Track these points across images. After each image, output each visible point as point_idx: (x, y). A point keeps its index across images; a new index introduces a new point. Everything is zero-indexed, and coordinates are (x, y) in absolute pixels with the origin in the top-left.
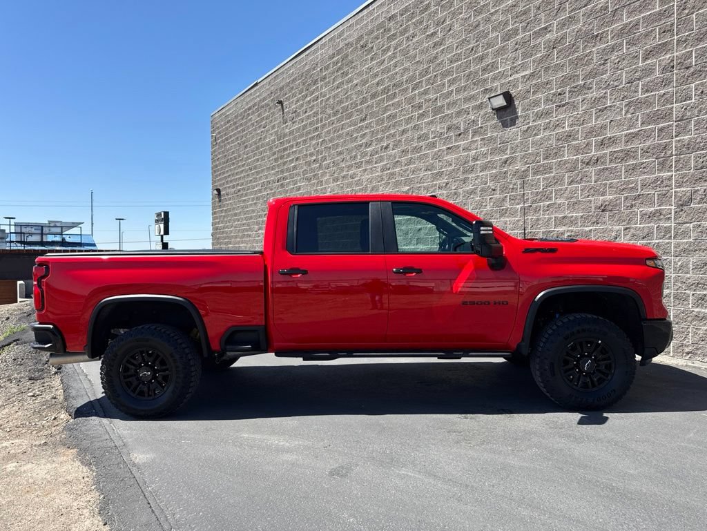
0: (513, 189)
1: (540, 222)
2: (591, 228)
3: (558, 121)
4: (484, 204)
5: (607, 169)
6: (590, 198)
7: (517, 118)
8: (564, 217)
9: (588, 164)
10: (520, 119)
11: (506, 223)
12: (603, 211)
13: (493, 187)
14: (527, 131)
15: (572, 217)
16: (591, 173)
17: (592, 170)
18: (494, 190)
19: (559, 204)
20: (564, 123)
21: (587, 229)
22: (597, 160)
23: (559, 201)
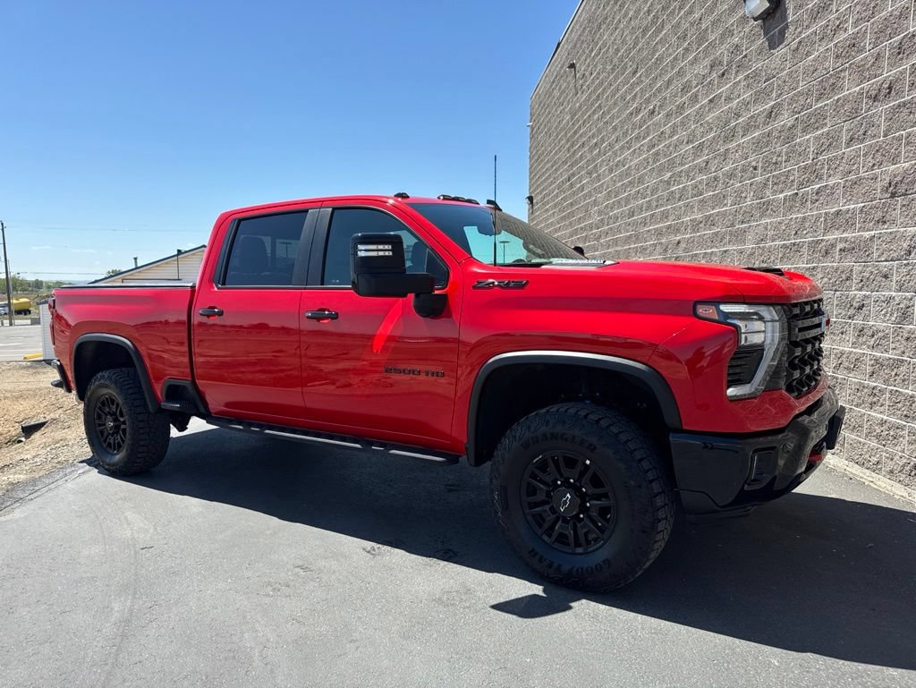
0: (776, 163)
1: (807, 225)
2: (872, 233)
3: (838, 19)
4: (743, 195)
5: (904, 104)
6: (877, 171)
7: (787, 27)
8: (838, 213)
9: (875, 99)
10: (791, 29)
11: (766, 228)
12: (893, 195)
13: (754, 164)
14: (797, 49)
15: (848, 211)
16: (880, 116)
17: (882, 108)
18: (755, 168)
19: (832, 188)
20: (846, 21)
21: (867, 235)
22: (890, 88)
23: (832, 182)
